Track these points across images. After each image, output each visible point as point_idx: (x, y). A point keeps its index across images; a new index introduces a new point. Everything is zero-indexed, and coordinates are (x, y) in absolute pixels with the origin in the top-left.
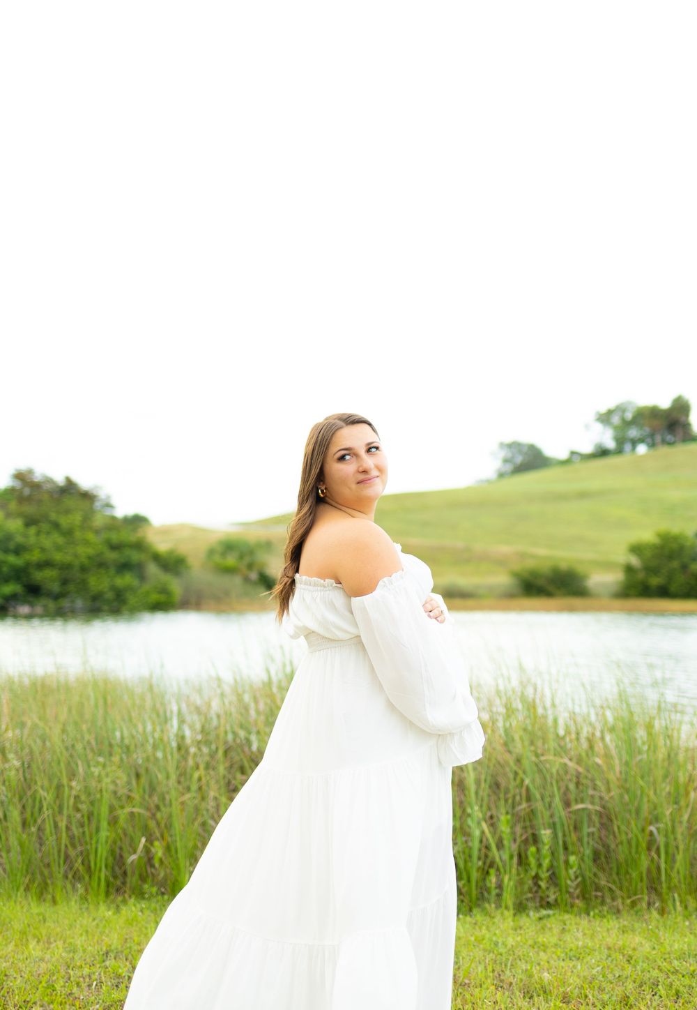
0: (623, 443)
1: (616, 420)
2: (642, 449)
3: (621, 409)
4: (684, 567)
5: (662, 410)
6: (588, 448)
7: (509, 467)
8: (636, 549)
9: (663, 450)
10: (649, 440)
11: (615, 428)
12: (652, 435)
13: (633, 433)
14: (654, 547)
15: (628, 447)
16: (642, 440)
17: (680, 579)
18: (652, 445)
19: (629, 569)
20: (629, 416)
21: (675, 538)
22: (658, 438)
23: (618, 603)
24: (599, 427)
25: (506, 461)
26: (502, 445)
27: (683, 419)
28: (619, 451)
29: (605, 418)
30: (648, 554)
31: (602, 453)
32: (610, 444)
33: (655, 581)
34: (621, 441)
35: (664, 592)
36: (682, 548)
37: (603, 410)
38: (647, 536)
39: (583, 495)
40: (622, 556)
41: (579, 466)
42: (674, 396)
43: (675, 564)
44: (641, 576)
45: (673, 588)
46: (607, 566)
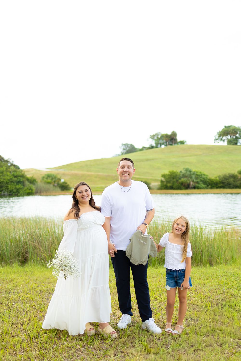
0: (158, 145)
1: (156, 138)
2: (163, 146)
3: (157, 135)
4: (177, 181)
5: (169, 135)
6: (148, 146)
7: (125, 151)
8: (164, 176)
9: (169, 146)
10: (165, 144)
11: (155, 140)
12: (166, 142)
13: (161, 141)
14: (169, 175)
15: (159, 146)
16: (163, 144)
17: (176, 184)
18: (166, 145)
19: (162, 181)
20: (159, 137)
21: (174, 173)
22: (168, 143)
23: (159, 191)
24: (151, 140)
25: (124, 149)
26: (123, 145)
27: (175, 138)
28: (157, 147)
29: (153, 137)
30: (167, 177)
31: (152, 147)
32: (154, 145)
33: (169, 185)
34: (157, 144)
35: (172, 188)
36: (176, 176)
37: (152, 135)
38: (167, 172)
39: (147, 160)
40: (160, 178)
41: (145, 151)
42: (172, 131)
43: (175, 180)
44: (165, 183)
45: (174, 187)
46: (156, 180)
